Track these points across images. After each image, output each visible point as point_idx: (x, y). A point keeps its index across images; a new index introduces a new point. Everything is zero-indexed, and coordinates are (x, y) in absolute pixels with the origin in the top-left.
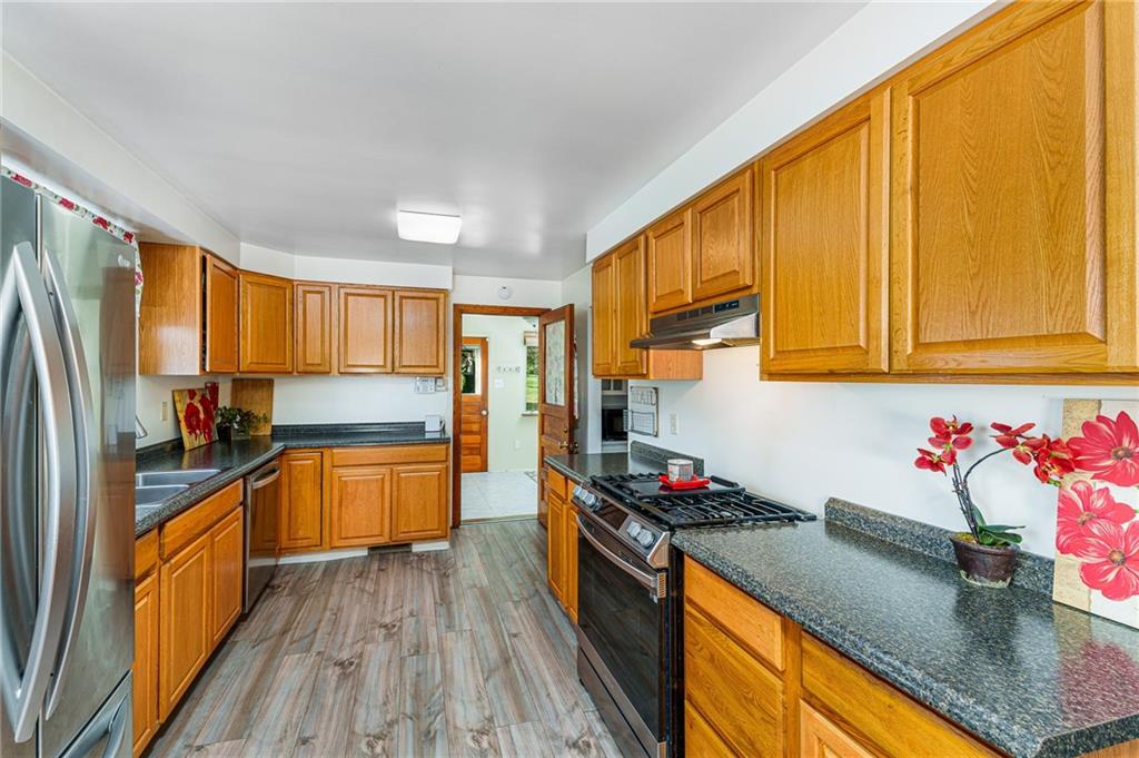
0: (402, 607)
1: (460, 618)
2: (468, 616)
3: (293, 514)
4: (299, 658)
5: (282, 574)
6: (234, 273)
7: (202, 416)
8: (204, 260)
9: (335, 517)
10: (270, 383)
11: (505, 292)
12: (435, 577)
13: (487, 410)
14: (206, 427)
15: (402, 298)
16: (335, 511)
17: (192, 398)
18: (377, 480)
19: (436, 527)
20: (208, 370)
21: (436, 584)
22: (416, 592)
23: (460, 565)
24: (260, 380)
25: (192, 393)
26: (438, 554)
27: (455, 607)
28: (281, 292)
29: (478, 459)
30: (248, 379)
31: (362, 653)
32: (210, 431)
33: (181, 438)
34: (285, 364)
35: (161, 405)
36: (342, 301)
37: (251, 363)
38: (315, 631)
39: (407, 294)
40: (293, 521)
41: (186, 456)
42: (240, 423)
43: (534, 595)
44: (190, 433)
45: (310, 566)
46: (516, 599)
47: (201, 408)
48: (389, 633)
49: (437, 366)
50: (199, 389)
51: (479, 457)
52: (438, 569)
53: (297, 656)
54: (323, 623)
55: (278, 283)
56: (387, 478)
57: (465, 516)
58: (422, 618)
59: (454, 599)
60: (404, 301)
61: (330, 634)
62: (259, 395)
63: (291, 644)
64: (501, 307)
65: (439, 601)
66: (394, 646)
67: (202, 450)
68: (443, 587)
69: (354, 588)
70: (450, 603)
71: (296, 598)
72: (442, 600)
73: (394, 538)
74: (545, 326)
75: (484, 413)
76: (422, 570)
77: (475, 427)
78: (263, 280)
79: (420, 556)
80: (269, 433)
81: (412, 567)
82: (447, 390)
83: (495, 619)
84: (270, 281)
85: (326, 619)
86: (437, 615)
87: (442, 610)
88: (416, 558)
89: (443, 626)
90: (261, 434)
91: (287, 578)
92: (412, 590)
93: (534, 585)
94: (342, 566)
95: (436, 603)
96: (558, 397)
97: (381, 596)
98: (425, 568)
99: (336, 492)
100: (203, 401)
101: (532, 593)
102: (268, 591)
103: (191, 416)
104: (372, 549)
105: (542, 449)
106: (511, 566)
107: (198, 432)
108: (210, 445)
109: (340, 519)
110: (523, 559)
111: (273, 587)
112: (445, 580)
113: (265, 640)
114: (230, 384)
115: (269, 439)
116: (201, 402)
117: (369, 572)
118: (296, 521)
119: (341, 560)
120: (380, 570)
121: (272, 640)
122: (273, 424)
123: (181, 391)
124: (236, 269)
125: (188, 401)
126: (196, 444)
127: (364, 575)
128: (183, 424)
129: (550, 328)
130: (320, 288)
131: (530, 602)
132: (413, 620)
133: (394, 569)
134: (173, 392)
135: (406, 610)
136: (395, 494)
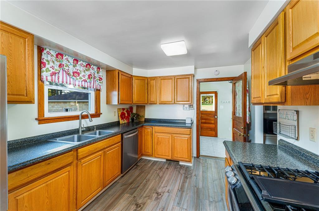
0: (167, 186)
1: (184, 201)
2: (188, 200)
3: (145, 144)
4: (129, 196)
5: (142, 162)
6: (131, 77)
7: (126, 115)
8: (119, 73)
9: (156, 148)
10: (144, 106)
11: (217, 73)
12: (183, 177)
13: (217, 116)
14: (127, 118)
15: (177, 79)
16: (156, 146)
17: (123, 111)
18: (167, 138)
19: (187, 157)
20: (120, 103)
21: (182, 181)
22: (174, 181)
23: (193, 174)
24: (142, 106)
25: (124, 109)
26: (188, 167)
27: (184, 194)
28: (144, 81)
29: (214, 133)
30: (140, 106)
31: (145, 203)
32: (129, 119)
33: (119, 121)
34: (145, 101)
35: (114, 112)
36: (160, 82)
37: (136, 101)
38: (138, 187)
39: (178, 77)
40: (145, 147)
41: (120, 126)
42: (136, 117)
43: (220, 201)
44: (122, 120)
45: (150, 161)
46: (211, 200)
47: (126, 113)
48: (157, 197)
49: (189, 101)
50: (126, 108)
51: (214, 132)
52: (185, 174)
53: (129, 195)
54: (142, 184)
55: (143, 78)
56: (171, 137)
57: (202, 153)
58: (171, 194)
59: (185, 190)
60: (178, 79)
61: (141, 190)
62: (142, 110)
63: (130, 189)
64: (215, 79)
65: (180, 189)
66: (157, 204)
67: (126, 124)
68: (184, 182)
69: (156, 173)
70: (183, 191)
71: (141, 171)
72: (181, 189)
73: (173, 158)
74: (235, 84)
75: (216, 117)
76: (179, 172)
77: (213, 122)
78: (139, 78)
79: (182, 166)
80: (144, 120)
81: (177, 170)
82: (194, 109)
83: (198, 207)
84: (141, 78)
85: (143, 183)
86: (176, 196)
87: (179, 194)
88: (180, 167)
89: (176, 203)
90: (142, 120)
91: (142, 163)
92: (173, 180)
93: (222, 195)
94: (158, 163)
95: (178, 189)
96: (240, 113)
97: (163, 179)
98: (181, 172)
99: (156, 140)
100: (127, 111)
101: (220, 199)
102: (136, 166)
103: (123, 115)
104: (167, 160)
105: (233, 134)
106: (214, 181)
107: (124, 119)
108: (128, 123)
109: (157, 148)
110: (220, 179)
111: (137, 166)
112: (186, 179)
113: (125, 185)
114: (136, 107)
115: (144, 122)
116: (126, 111)
117: (163, 168)
118: (146, 147)
119: (158, 161)
120: (167, 168)
121: (127, 185)
122: (145, 118)
123: (120, 109)
124: (132, 76)
125: (122, 111)
126: (124, 122)
127: (162, 169)
128: (120, 117)
129: (237, 84)
130: (154, 78)
131: (217, 204)
132: (168, 194)
133: (171, 169)
134: (118, 109)
135: (167, 189)
136: (173, 143)
